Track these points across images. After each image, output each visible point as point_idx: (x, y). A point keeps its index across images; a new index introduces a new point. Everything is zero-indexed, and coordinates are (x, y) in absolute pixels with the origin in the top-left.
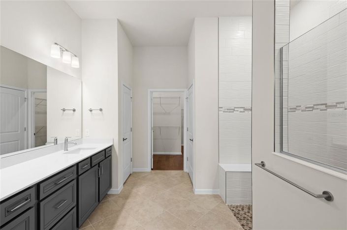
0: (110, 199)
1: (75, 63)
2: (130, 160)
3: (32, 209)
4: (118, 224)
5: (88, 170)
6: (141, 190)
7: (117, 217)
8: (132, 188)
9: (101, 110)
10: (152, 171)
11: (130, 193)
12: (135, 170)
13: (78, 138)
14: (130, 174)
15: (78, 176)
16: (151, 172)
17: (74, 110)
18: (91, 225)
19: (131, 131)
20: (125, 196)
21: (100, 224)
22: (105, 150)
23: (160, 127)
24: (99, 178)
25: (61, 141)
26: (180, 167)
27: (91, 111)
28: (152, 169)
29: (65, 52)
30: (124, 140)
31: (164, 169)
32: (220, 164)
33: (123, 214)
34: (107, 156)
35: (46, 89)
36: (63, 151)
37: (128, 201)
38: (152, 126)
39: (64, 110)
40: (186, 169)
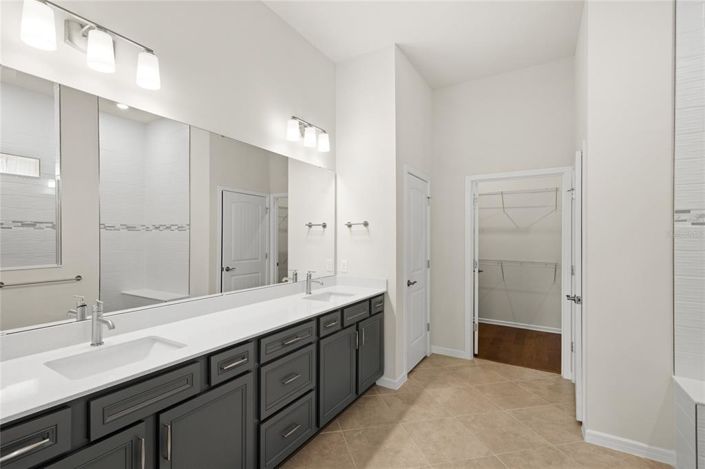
0: (380, 396)
1: (324, 144)
2: (424, 327)
3: (249, 374)
4: (387, 446)
5: (337, 332)
6: (441, 394)
7: (388, 432)
8: (425, 386)
9: (366, 224)
10: (477, 360)
11: (418, 395)
12: (437, 350)
13: (328, 274)
14: (425, 358)
15: (319, 339)
16: (473, 361)
17: (324, 226)
18: (341, 431)
19: (429, 266)
20: (409, 398)
21: (355, 435)
22: (370, 300)
23: (501, 263)
24: (357, 351)
25: (302, 277)
26: (554, 365)
27: (350, 226)
28: (475, 356)
29: (308, 129)
30: (409, 284)
31: (506, 361)
32: (677, 378)
33: (399, 431)
34: (373, 313)
35: (287, 191)
36: (304, 294)
37: (413, 408)
38: (477, 259)
39: (310, 226)
40: (566, 372)
